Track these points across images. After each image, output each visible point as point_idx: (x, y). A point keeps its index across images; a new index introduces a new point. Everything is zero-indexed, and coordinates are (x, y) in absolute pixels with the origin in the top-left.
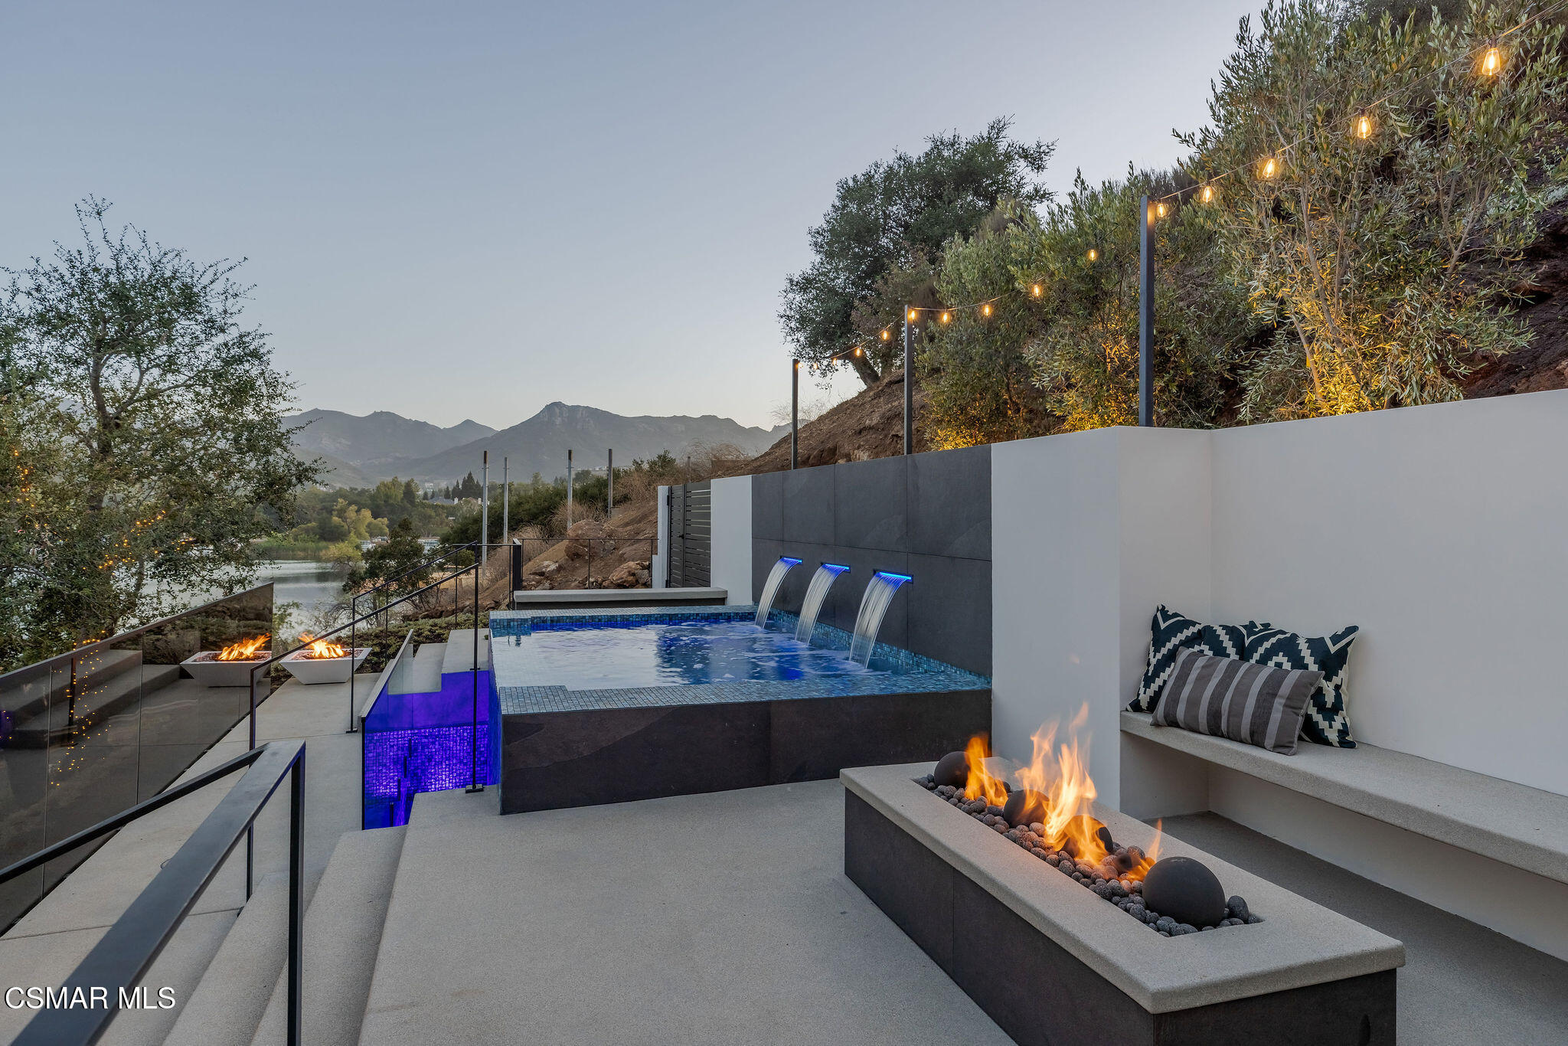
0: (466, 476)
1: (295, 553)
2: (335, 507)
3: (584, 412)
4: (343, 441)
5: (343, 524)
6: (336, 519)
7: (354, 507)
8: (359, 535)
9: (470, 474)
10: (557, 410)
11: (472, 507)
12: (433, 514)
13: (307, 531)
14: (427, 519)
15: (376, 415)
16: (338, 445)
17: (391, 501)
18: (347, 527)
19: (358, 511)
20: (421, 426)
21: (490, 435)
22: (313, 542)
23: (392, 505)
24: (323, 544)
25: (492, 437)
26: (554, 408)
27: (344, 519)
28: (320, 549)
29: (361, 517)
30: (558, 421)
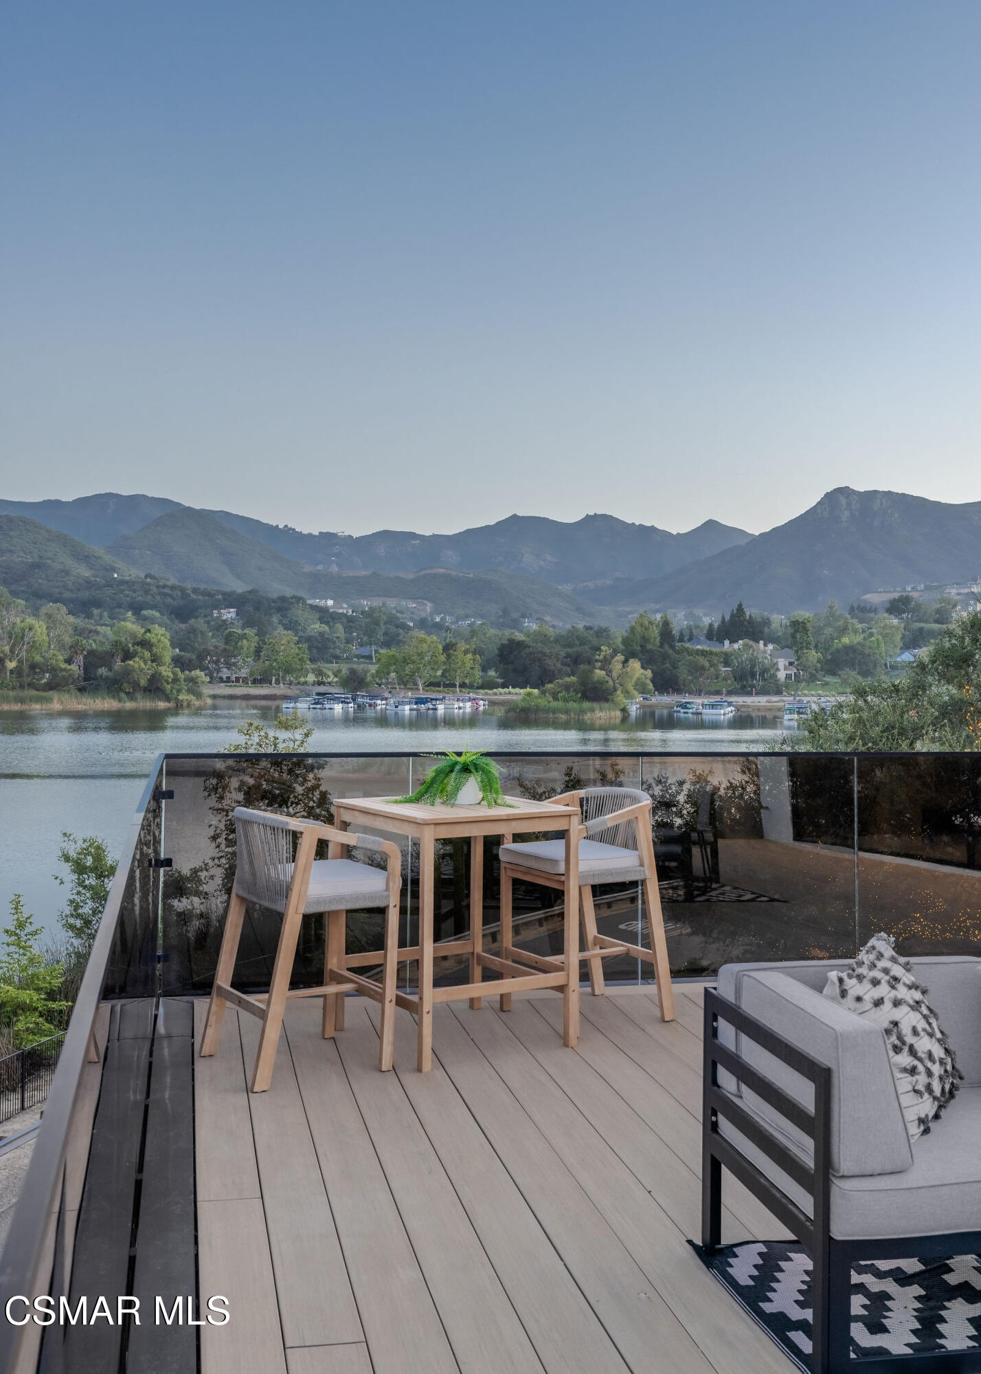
0: (735, 607)
1: (556, 715)
2: (597, 657)
3: (884, 501)
4: (549, 557)
5: (607, 678)
6: (599, 673)
7: (620, 657)
8: (627, 693)
9: (740, 605)
10: (843, 500)
11: (755, 654)
12: (707, 664)
13: (567, 688)
14: (698, 670)
15: (590, 520)
16: (542, 563)
17: (649, 647)
18: (611, 683)
19: (626, 662)
20: (647, 533)
21: (743, 542)
22: (575, 701)
23: (650, 651)
24: (586, 705)
25: (748, 543)
26: (837, 498)
27: (609, 673)
28: (583, 712)
29: (629, 669)
30: (845, 515)
